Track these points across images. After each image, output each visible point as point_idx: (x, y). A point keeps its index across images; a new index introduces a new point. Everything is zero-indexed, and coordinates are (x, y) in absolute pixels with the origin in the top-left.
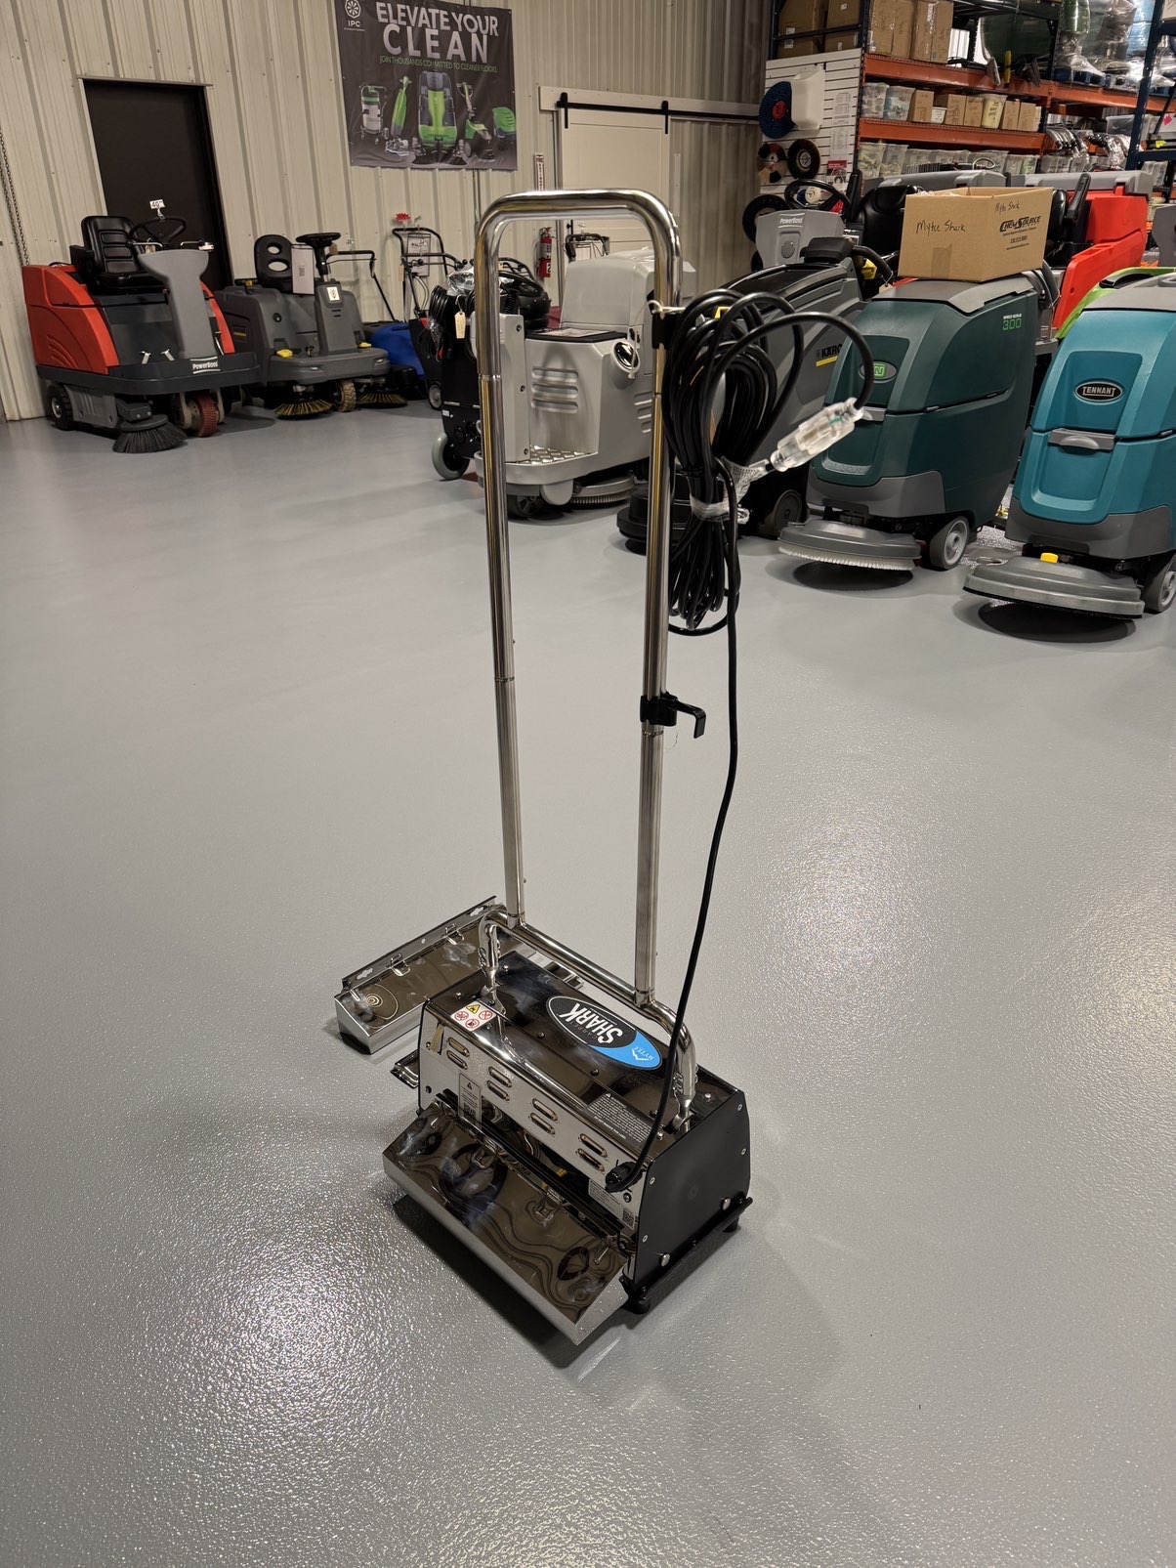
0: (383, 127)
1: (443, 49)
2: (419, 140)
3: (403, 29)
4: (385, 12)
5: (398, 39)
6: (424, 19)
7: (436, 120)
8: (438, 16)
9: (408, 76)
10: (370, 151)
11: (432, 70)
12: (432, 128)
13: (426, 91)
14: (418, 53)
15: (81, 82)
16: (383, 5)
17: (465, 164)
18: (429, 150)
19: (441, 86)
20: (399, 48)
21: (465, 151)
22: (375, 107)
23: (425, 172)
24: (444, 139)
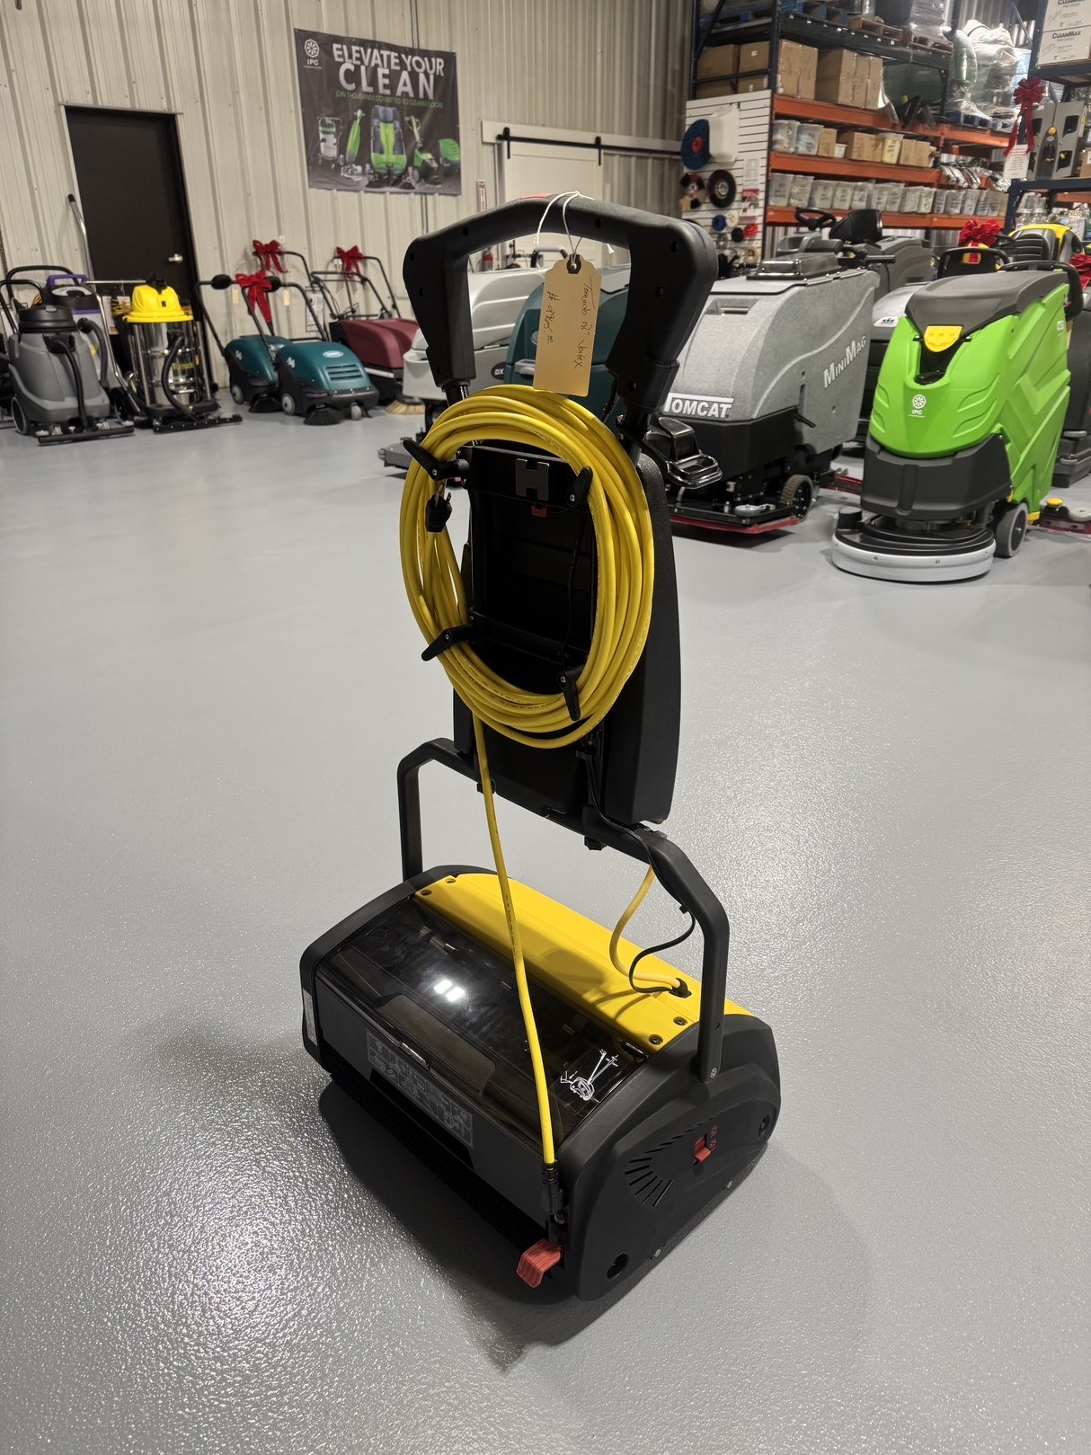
0: (339, 154)
1: (392, 86)
3: (357, 68)
4: (340, 53)
5: (353, 76)
7: (387, 146)
8: (389, 57)
9: (363, 112)
10: (327, 175)
11: (383, 104)
12: (384, 157)
13: (378, 123)
14: (371, 89)
15: (62, 109)
16: (339, 46)
17: (413, 188)
18: (380, 176)
19: (391, 119)
20: (354, 85)
21: (413, 177)
22: (332, 136)
23: (378, 195)
24: (395, 166)
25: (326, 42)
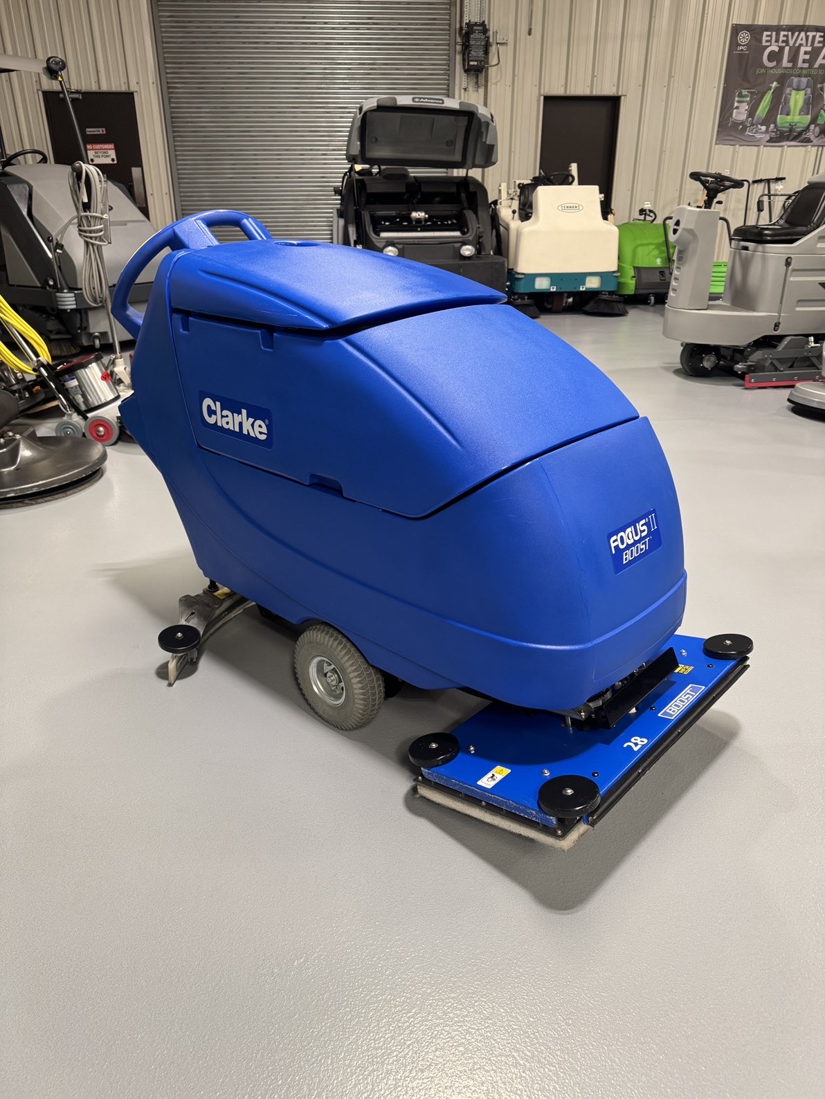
0: (747, 118)
1: (811, 62)
2: (776, 126)
3: (782, 49)
4: (769, 38)
5: (774, 56)
6: (802, 40)
7: (794, 112)
8: (814, 37)
9: (777, 81)
10: (734, 134)
11: (799, 76)
12: (789, 117)
13: (791, 91)
14: (790, 65)
15: (542, 98)
16: (769, 33)
17: (812, 142)
18: (782, 133)
19: (804, 87)
20: (775, 62)
21: (813, 133)
22: (746, 104)
23: (776, 148)
24: (798, 125)
25: (756, 31)
